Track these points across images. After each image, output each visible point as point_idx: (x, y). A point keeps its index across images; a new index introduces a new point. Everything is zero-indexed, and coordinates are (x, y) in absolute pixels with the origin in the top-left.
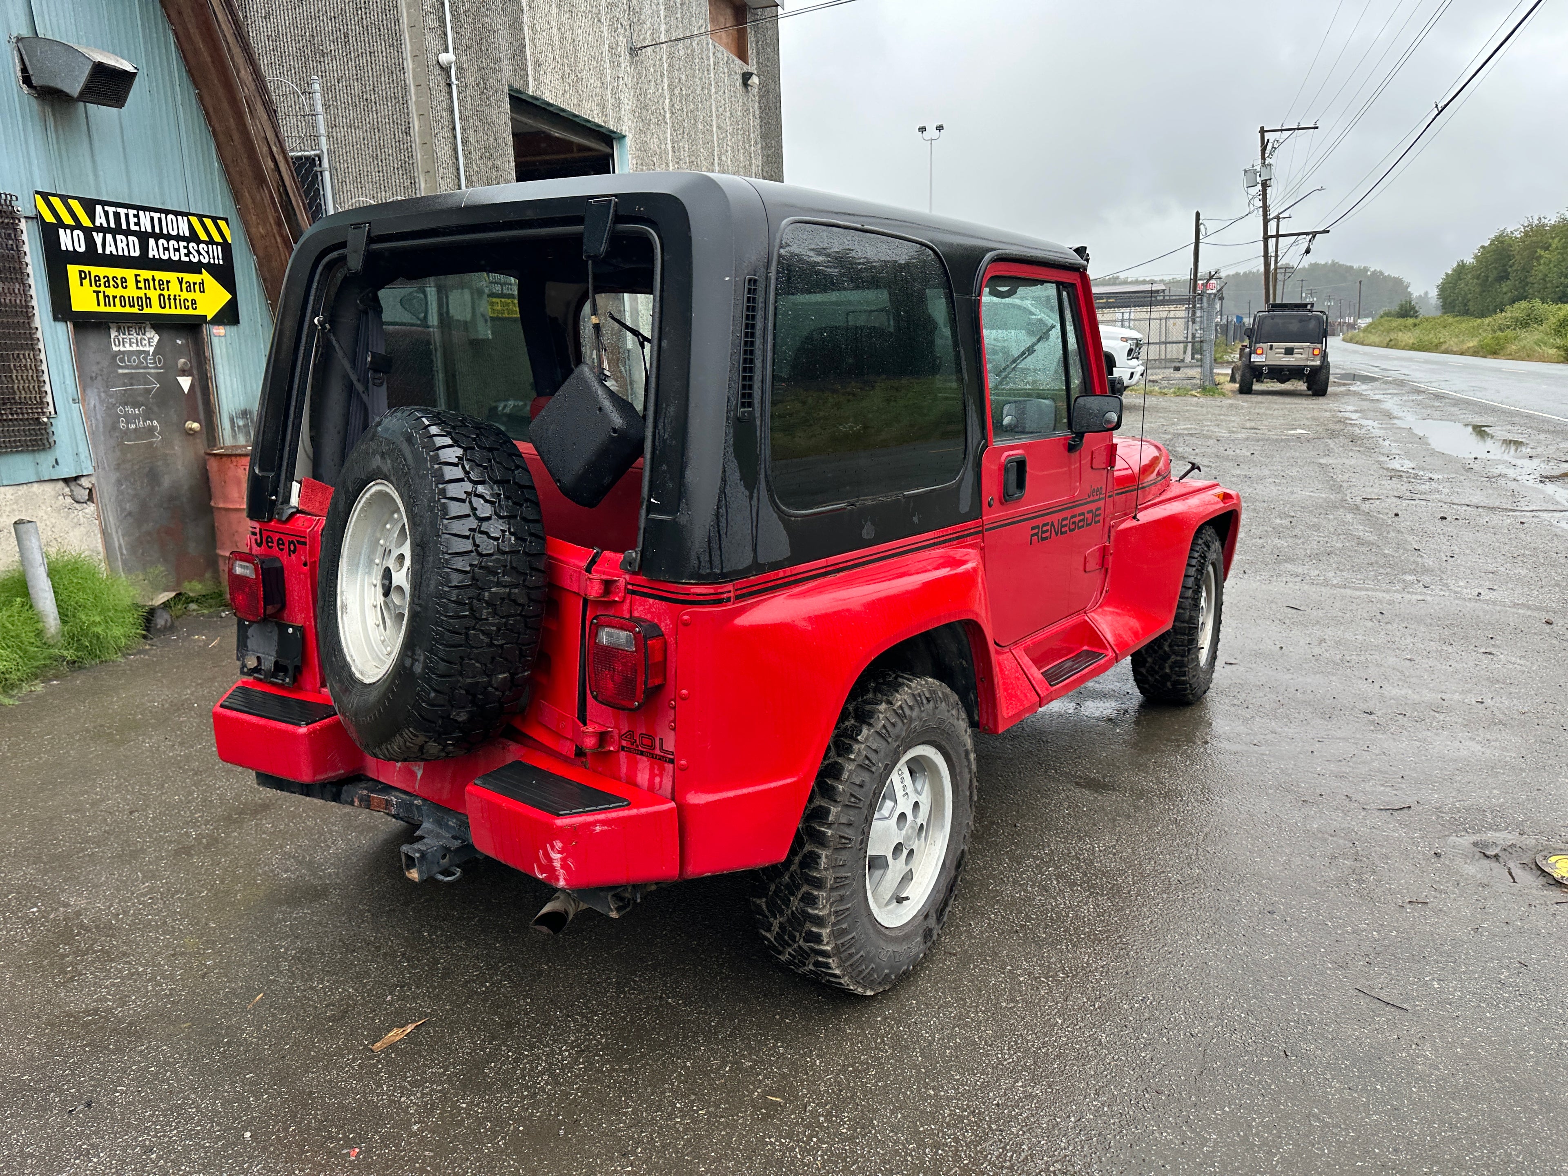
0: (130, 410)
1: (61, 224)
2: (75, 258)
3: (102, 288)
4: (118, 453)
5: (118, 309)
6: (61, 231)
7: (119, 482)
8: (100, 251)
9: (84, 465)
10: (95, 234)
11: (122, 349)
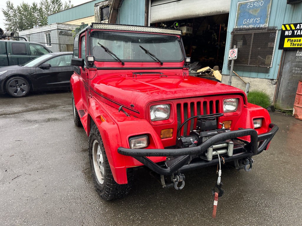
0: (297, 68)
1: (287, 30)
2: (288, 36)
3: (293, 42)
4: (290, 77)
5: (296, 46)
6: (286, 32)
7: (289, 83)
8: (295, 34)
9: (274, 77)
10: (295, 31)
11: (299, 55)
